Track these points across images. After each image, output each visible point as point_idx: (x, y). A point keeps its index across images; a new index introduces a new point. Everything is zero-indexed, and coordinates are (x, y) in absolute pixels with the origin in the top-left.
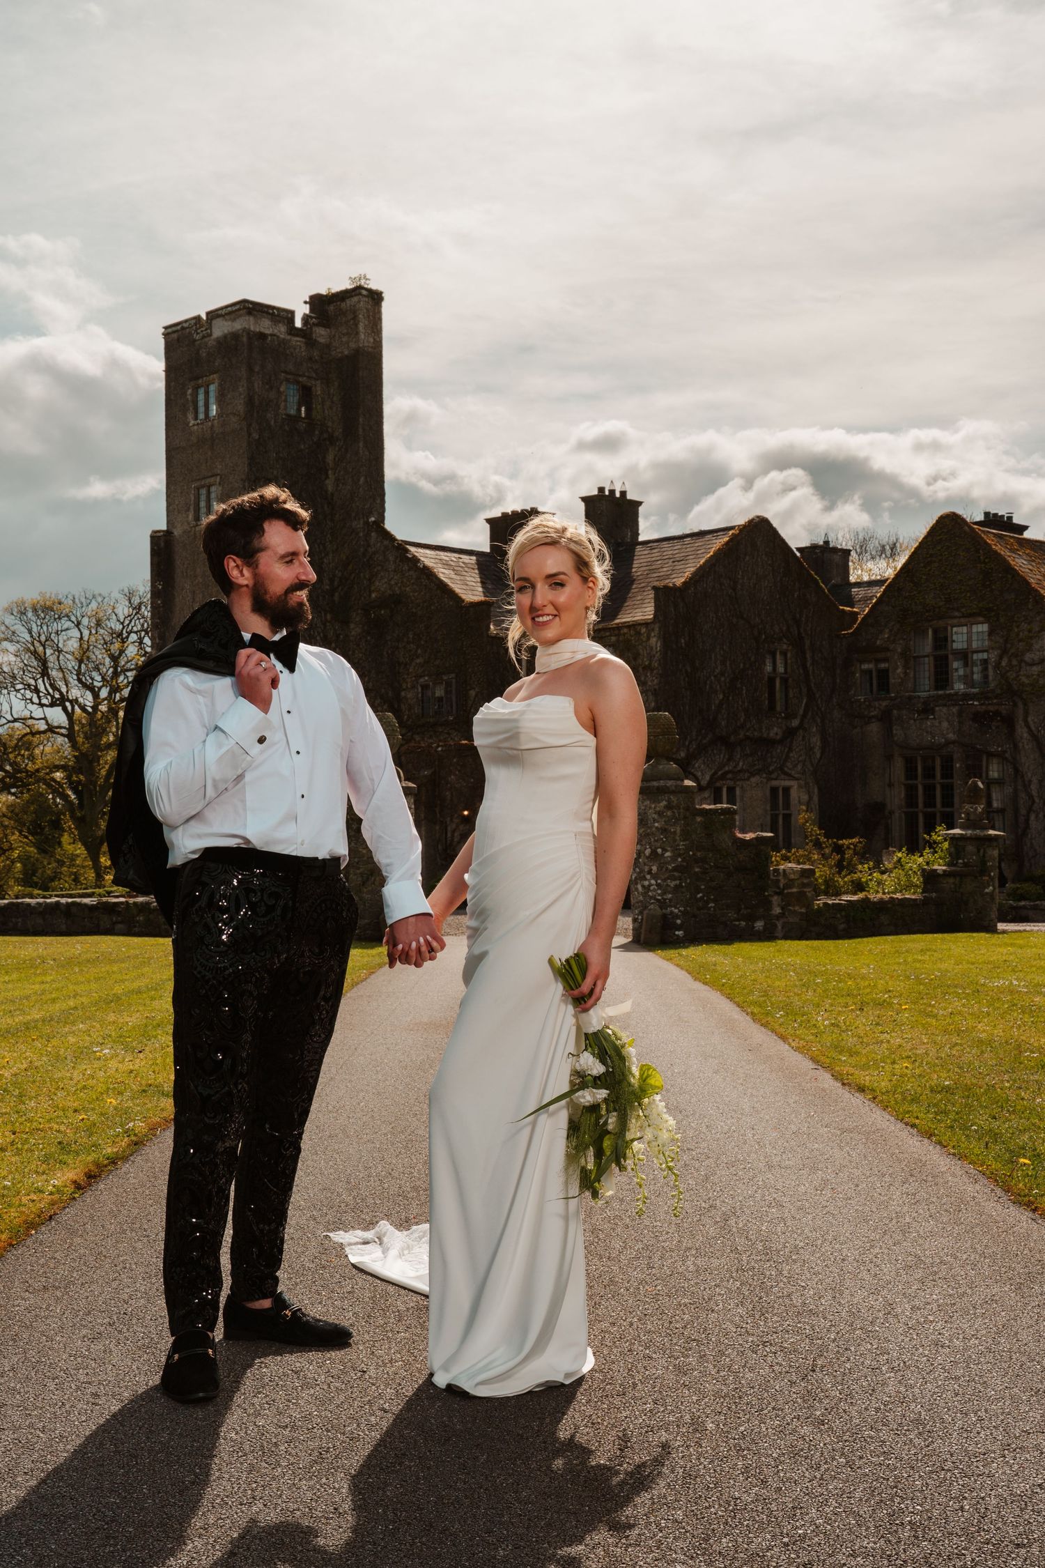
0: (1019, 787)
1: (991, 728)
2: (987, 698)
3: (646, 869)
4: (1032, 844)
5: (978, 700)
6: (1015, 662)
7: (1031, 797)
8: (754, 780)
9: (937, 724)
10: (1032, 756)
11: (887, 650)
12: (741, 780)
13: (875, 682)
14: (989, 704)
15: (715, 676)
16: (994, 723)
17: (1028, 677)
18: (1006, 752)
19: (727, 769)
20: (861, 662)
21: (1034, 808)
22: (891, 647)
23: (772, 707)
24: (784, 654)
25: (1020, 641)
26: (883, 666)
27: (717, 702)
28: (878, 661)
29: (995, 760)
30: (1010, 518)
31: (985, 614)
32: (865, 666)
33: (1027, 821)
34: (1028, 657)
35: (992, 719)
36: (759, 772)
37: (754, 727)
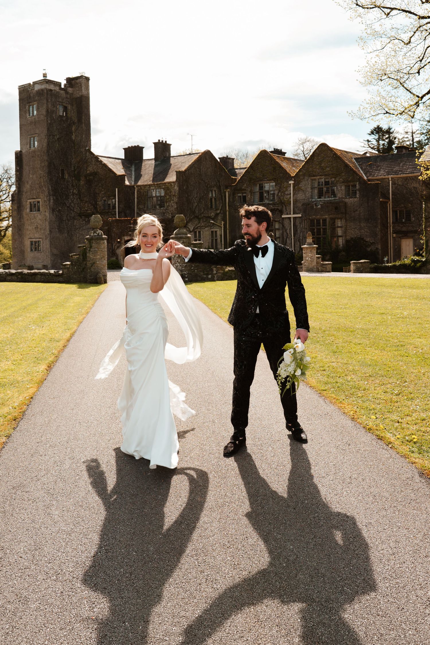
0: (284, 231)
1: (276, 214)
2: (275, 205)
3: (177, 261)
5: (272, 205)
6: (282, 194)
7: (287, 233)
8: (206, 229)
10: (288, 222)
11: (246, 190)
12: (202, 229)
13: (242, 199)
15: (195, 198)
17: (286, 198)
18: (280, 220)
19: (198, 226)
20: (238, 194)
21: (288, 237)
23: (211, 207)
24: (215, 191)
25: (284, 188)
26: (244, 195)
27: (195, 206)
28: (243, 193)
29: (277, 223)
30: (281, 150)
31: (274, 180)
32: (239, 195)
33: (286, 240)
34: (286, 193)
35: (276, 211)
36: (207, 227)
37: (206, 213)
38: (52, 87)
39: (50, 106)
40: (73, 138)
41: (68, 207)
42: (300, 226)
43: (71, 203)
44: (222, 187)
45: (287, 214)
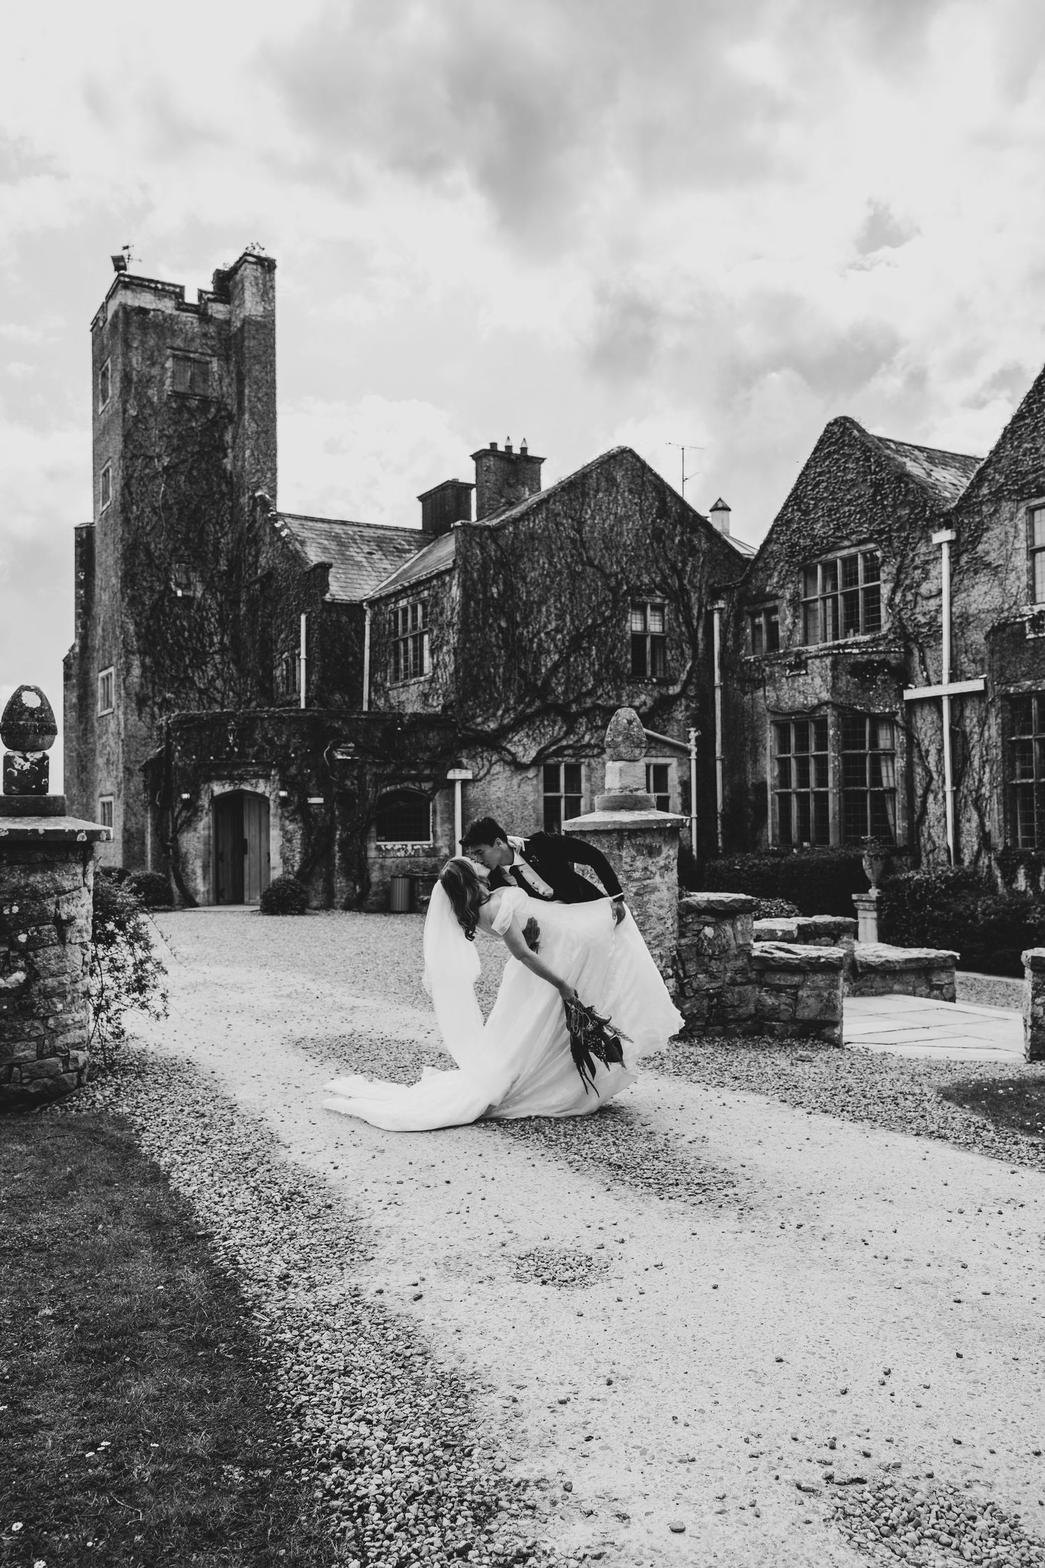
0: (916, 760)
1: (876, 684)
2: (873, 645)
4: (929, 834)
6: (909, 597)
7: (928, 772)
9: (810, 681)
10: (930, 719)
11: (776, 597)
12: (586, 756)
13: (764, 637)
14: (872, 652)
15: (547, 634)
16: (879, 677)
17: (924, 614)
18: (896, 714)
19: (564, 743)
20: (752, 615)
21: (932, 787)
22: (780, 593)
23: (638, 671)
24: (657, 609)
25: (916, 568)
26: (773, 618)
27: (549, 664)
28: (768, 613)
29: (883, 726)
31: (876, 538)
32: (757, 620)
33: (924, 802)
34: (925, 589)
35: (876, 671)
37: (607, 694)
38: (147, 300)
39: (136, 360)
40: (229, 467)
41: (201, 692)
42: (982, 734)
43: (213, 679)
44: (694, 597)
45: (929, 683)
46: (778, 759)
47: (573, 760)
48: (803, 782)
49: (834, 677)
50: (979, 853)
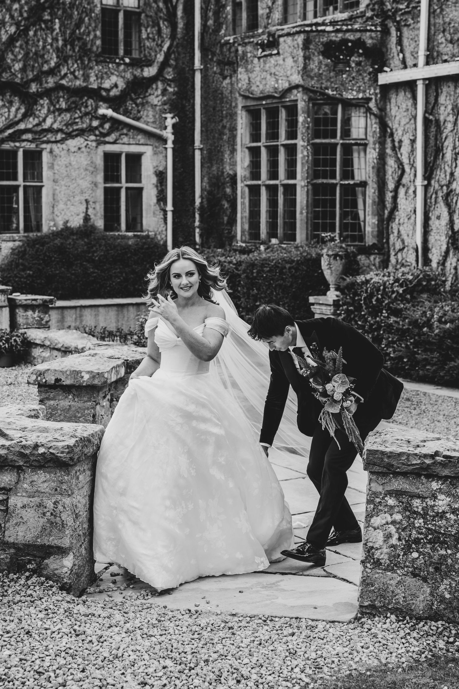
0: (389, 151)
1: (350, 66)
4: (399, 232)
7: (400, 164)
8: (73, 143)
9: (281, 62)
10: (404, 106)
12: (48, 142)
14: (348, 31)
16: (353, 58)
18: (370, 99)
19: (22, 126)
21: (404, 181)
33: (395, 198)
35: (351, 52)
36: (81, 133)
37: (73, 73)
45: (404, 67)
46: (249, 149)
47: (33, 146)
48: (274, 175)
49: (307, 58)
50: (447, 253)
